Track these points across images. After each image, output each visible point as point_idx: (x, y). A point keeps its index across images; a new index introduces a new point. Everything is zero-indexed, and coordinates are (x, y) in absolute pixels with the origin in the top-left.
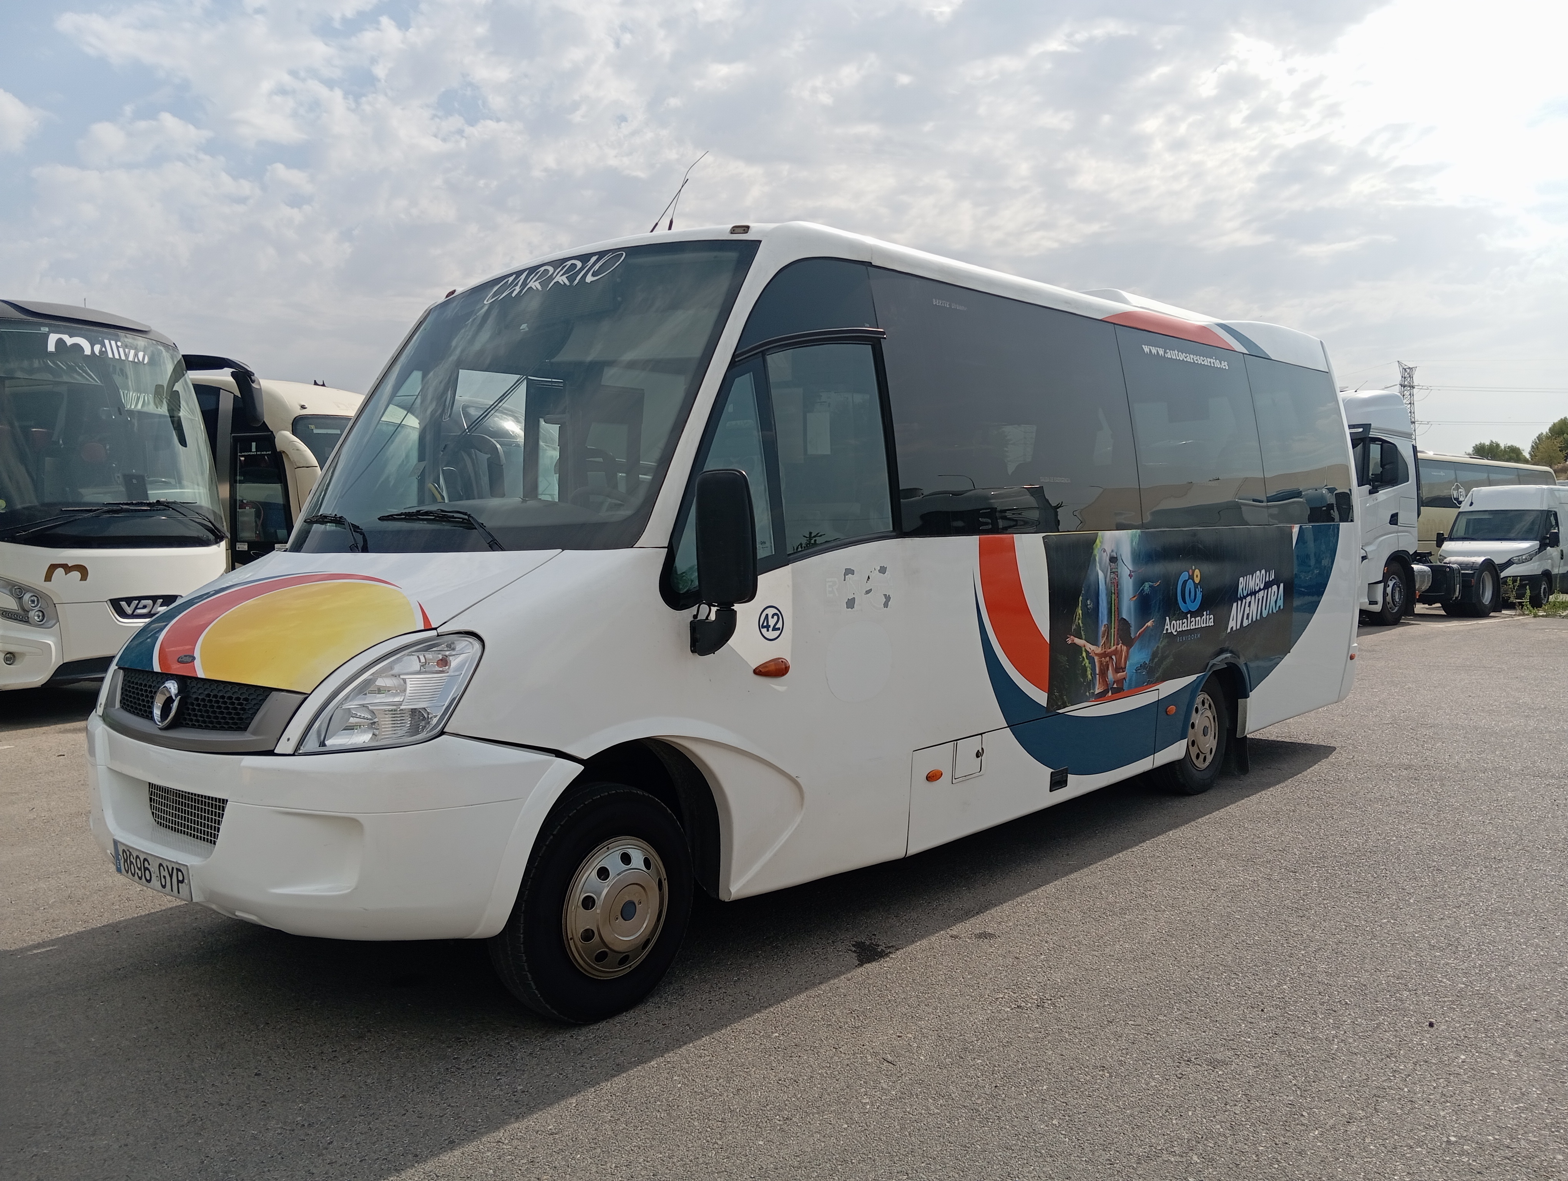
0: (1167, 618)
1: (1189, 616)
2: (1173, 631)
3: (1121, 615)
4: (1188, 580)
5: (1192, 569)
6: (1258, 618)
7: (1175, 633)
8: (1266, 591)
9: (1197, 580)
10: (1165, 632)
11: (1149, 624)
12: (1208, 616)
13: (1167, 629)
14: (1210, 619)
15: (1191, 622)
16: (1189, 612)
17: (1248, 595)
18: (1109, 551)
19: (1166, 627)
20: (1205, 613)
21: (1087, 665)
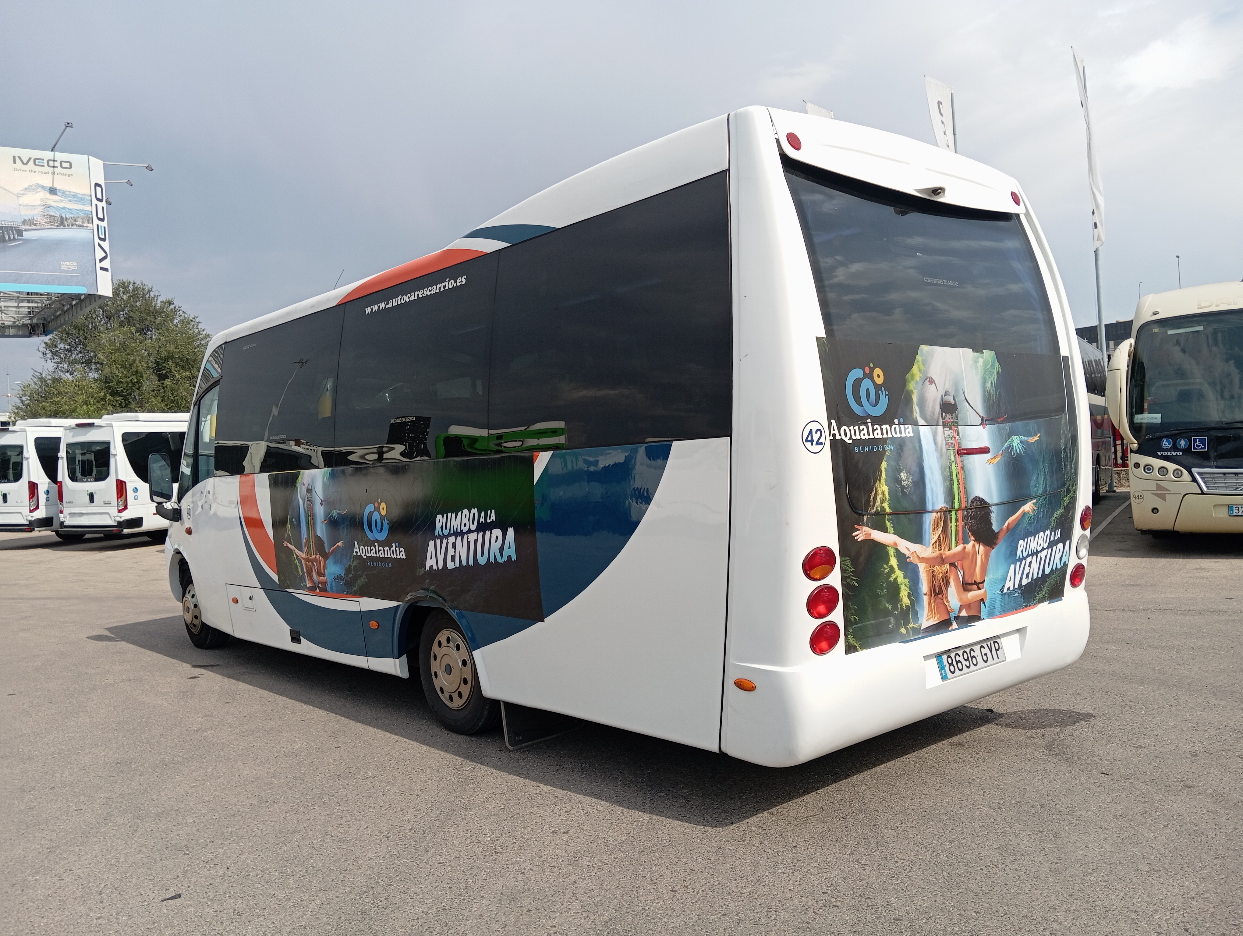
0: (356, 542)
1: (376, 544)
2: (363, 555)
3: (316, 533)
4: (374, 512)
5: (377, 501)
6: (471, 562)
7: (365, 557)
8: (481, 535)
9: (383, 513)
10: (355, 554)
11: (339, 544)
12: (397, 549)
13: (357, 552)
14: (400, 552)
15: (379, 551)
16: (377, 541)
17: (450, 535)
18: (306, 485)
19: (355, 550)
20: (393, 545)
21: (298, 564)
